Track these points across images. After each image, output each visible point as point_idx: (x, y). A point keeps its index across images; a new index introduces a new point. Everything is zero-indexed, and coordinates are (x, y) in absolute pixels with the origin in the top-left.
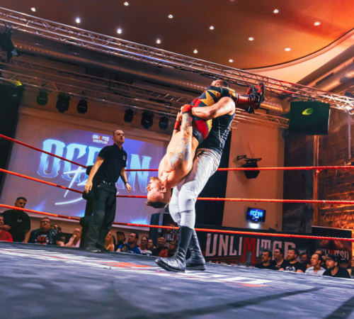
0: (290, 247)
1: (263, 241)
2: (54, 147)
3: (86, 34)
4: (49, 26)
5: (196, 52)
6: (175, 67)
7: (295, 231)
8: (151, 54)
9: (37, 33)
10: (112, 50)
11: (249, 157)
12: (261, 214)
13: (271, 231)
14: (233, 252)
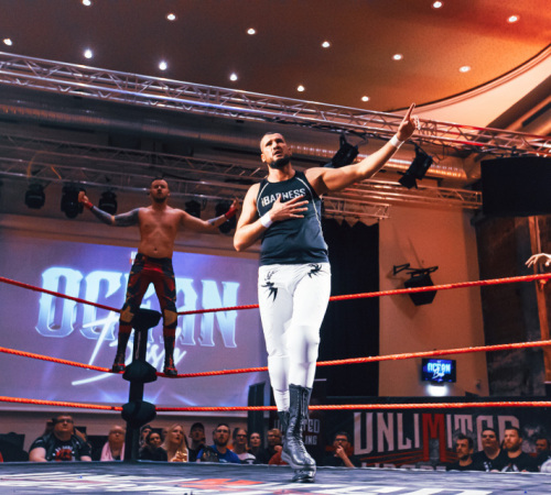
0: (508, 425)
1: (457, 417)
2: (62, 280)
3: (106, 76)
4: (38, 68)
5: (301, 89)
6: (269, 119)
7: (514, 395)
8: (222, 101)
9: (18, 82)
10: (154, 100)
11: (415, 266)
12: (447, 368)
13: (469, 397)
14: (405, 443)
